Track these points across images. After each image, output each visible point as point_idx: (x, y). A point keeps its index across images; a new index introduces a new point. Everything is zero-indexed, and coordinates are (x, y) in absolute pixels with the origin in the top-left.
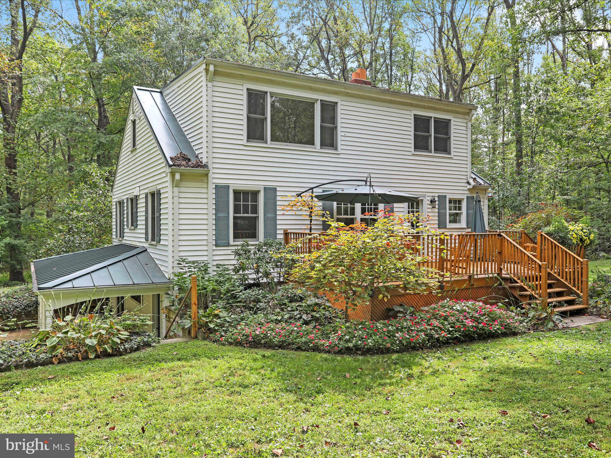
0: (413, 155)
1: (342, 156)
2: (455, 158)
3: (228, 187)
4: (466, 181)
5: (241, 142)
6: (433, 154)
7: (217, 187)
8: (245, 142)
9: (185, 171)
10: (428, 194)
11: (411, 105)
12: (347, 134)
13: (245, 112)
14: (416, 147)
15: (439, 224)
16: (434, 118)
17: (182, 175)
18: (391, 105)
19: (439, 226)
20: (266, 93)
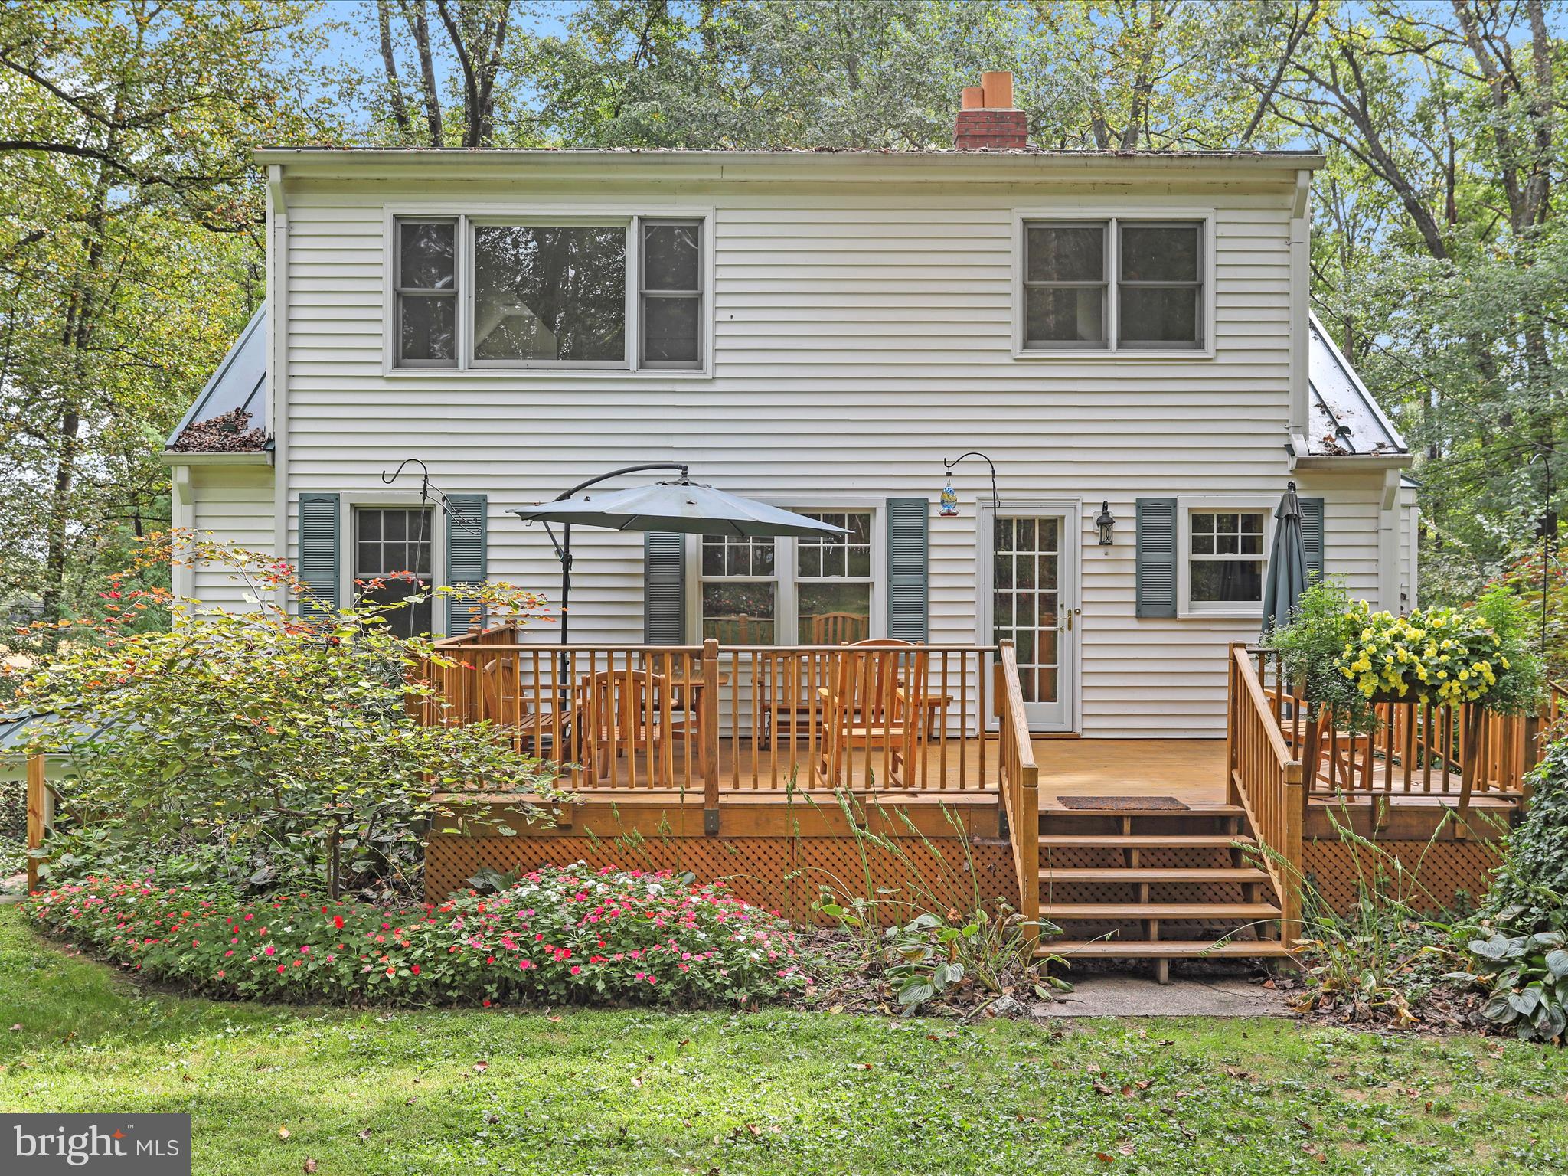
0: (1019, 362)
1: (719, 386)
2: (1223, 359)
3: (337, 497)
4: (1281, 442)
5: (377, 371)
6: (1113, 353)
7: (307, 500)
8: (387, 369)
9: (198, 460)
10: (1088, 498)
11: (1012, 189)
12: (739, 316)
13: (386, 285)
14: (1033, 335)
15: (1139, 604)
16: (1120, 222)
17: (194, 470)
18: (920, 200)
19: (1138, 611)
20: (456, 219)
